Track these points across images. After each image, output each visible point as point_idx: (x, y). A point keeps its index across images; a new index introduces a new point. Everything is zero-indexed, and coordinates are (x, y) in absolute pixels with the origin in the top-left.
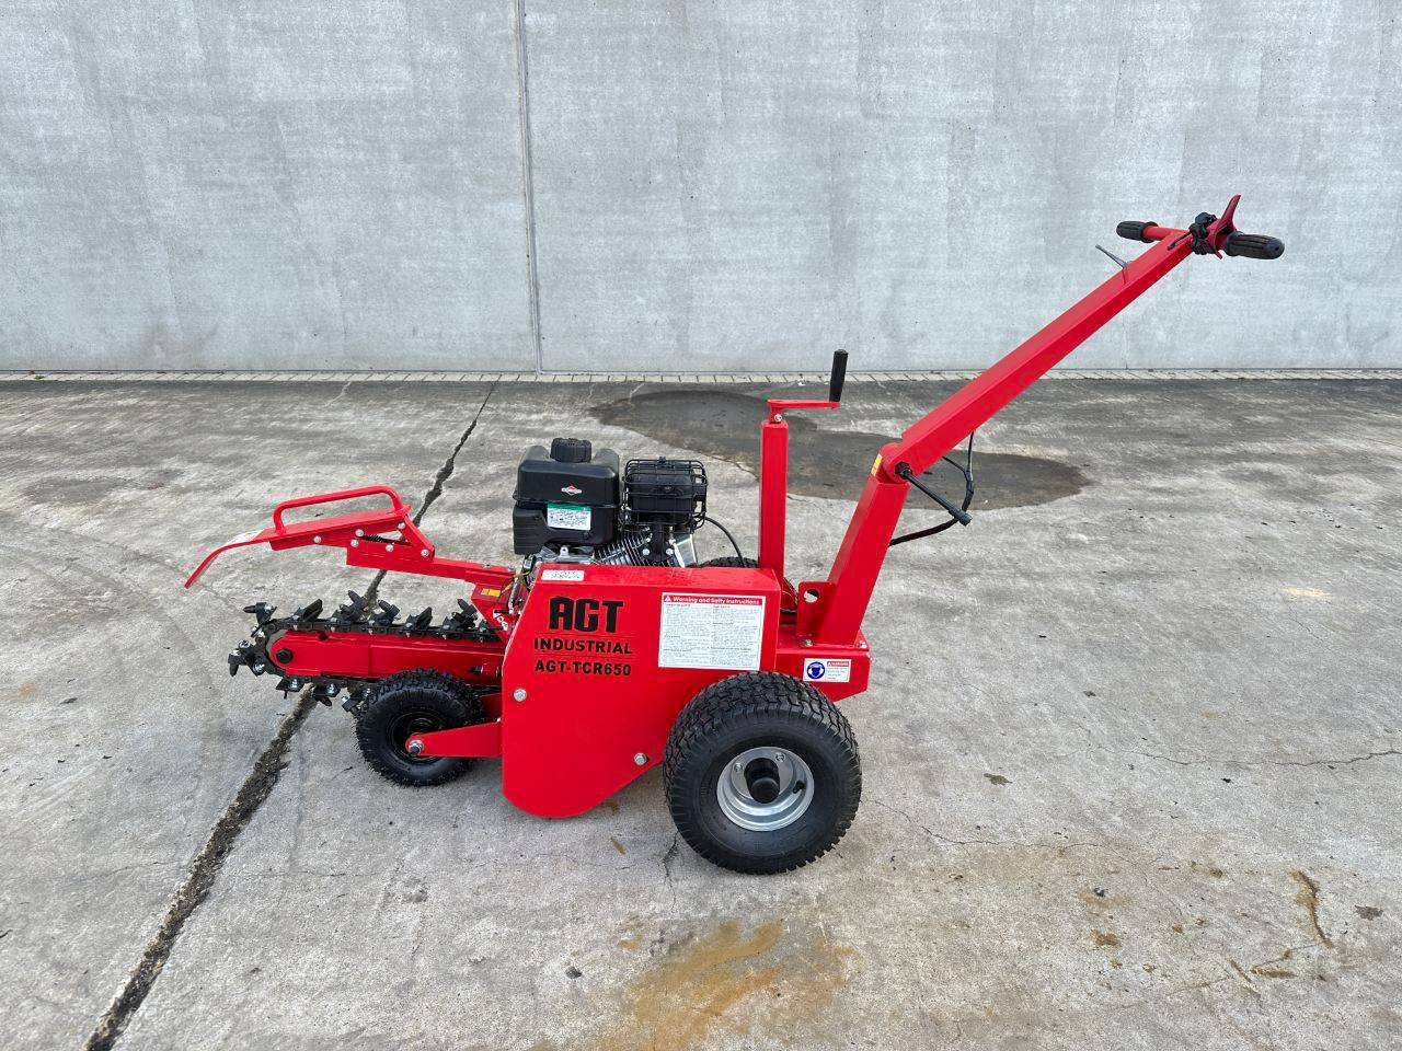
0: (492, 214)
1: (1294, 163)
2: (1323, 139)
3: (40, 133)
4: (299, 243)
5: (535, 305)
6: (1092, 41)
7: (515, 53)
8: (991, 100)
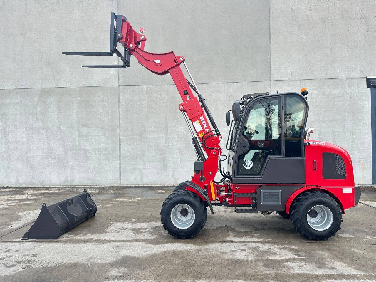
0: (115, 163)
3: (56, 153)
4: (88, 167)
5: (120, 175)
7: (119, 142)
8: (185, 146)
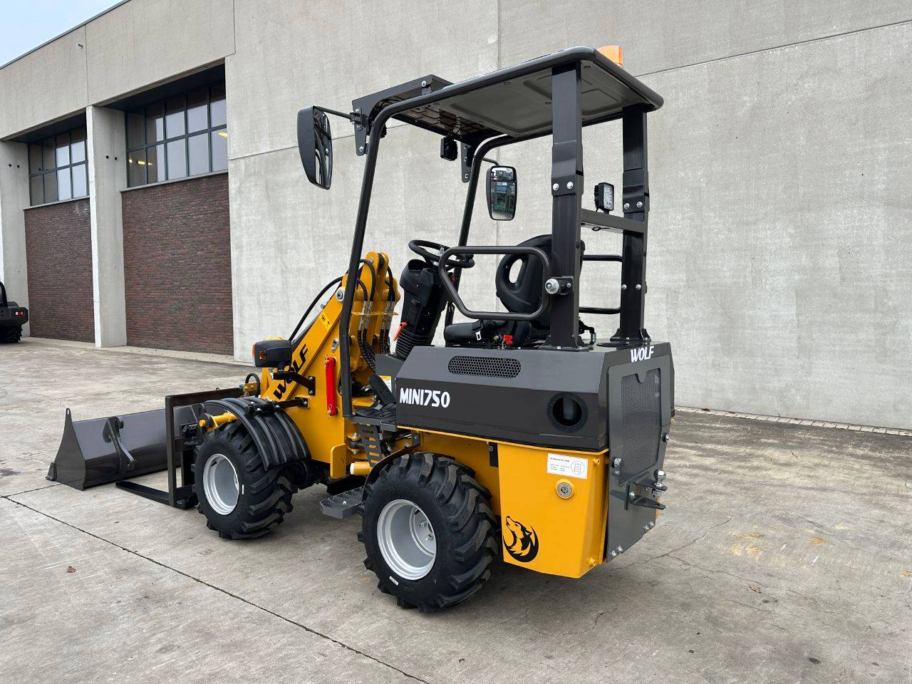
1: (872, 306)
2: (890, 294)
6: (734, 250)
